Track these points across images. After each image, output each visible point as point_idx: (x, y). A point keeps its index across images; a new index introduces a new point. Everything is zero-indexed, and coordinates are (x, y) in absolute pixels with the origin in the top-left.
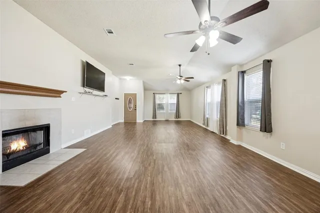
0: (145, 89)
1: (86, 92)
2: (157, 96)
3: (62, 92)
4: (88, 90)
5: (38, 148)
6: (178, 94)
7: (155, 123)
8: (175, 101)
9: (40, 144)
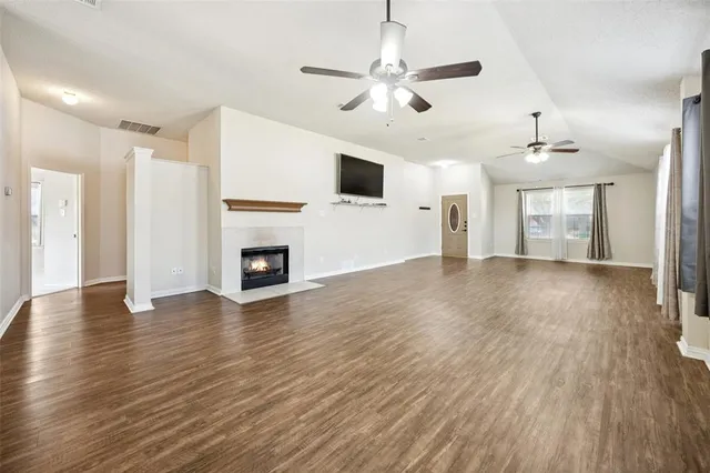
0: (494, 183)
1: (344, 202)
2: (529, 198)
3: (302, 205)
4: (347, 197)
5: (278, 273)
6: (599, 188)
7: (522, 264)
8: (588, 209)
9: (279, 270)
